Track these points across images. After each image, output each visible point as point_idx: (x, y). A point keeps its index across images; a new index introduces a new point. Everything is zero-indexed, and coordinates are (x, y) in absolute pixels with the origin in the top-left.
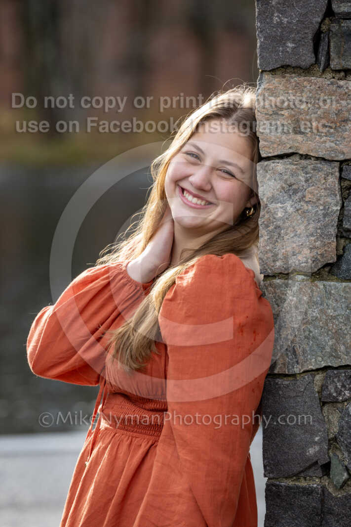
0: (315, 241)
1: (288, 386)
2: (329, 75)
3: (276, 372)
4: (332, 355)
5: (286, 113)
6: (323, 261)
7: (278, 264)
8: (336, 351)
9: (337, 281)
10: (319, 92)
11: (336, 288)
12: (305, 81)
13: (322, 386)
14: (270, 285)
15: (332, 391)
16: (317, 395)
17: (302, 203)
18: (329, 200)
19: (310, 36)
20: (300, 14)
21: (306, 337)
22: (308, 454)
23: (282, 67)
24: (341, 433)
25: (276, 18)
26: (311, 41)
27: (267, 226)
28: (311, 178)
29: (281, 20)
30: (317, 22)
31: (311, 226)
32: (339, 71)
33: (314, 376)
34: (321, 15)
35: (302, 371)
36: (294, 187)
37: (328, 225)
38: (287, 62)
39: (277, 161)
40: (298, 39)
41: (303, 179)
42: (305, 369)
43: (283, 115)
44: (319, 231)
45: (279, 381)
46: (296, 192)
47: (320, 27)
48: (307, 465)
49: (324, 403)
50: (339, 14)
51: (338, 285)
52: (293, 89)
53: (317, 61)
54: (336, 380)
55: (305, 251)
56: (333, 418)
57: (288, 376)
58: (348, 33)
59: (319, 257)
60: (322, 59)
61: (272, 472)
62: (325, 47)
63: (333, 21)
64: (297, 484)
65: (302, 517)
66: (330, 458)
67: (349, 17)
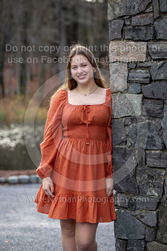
0: (122, 84)
1: (117, 121)
2: (125, 40)
3: (114, 118)
4: (126, 113)
7: (115, 90)
8: (128, 112)
11: (127, 95)
12: (120, 42)
13: (125, 121)
14: (113, 95)
15: (127, 122)
16: (123, 123)
17: (119, 74)
18: (125, 73)
19: (120, 31)
20: (118, 25)
21: (121, 108)
22: (122, 139)
24: (129, 133)
25: (113, 27)
27: (112, 80)
28: (121, 67)
29: (114, 27)
32: (127, 39)
33: (123, 119)
34: (123, 25)
36: (118, 70)
37: (125, 79)
38: (116, 38)
39: (114, 63)
40: (118, 32)
41: (119, 68)
42: (121, 117)
43: (115, 51)
44: (123, 81)
45: (115, 120)
46: (118, 71)
47: (123, 28)
48: (122, 141)
49: (125, 126)
50: (127, 25)
51: (127, 94)
52: (117, 44)
53: (122, 37)
54: (127, 119)
55: (120, 86)
56: (128, 130)
57: (117, 119)
58: (129, 29)
59: (123, 88)
60: (123, 37)
61: (114, 144)
62: (124, 34)
63: (126, 27)
64: (120, 147)
65: (120, 155)
66: (127, 140)
67: (129, 25)
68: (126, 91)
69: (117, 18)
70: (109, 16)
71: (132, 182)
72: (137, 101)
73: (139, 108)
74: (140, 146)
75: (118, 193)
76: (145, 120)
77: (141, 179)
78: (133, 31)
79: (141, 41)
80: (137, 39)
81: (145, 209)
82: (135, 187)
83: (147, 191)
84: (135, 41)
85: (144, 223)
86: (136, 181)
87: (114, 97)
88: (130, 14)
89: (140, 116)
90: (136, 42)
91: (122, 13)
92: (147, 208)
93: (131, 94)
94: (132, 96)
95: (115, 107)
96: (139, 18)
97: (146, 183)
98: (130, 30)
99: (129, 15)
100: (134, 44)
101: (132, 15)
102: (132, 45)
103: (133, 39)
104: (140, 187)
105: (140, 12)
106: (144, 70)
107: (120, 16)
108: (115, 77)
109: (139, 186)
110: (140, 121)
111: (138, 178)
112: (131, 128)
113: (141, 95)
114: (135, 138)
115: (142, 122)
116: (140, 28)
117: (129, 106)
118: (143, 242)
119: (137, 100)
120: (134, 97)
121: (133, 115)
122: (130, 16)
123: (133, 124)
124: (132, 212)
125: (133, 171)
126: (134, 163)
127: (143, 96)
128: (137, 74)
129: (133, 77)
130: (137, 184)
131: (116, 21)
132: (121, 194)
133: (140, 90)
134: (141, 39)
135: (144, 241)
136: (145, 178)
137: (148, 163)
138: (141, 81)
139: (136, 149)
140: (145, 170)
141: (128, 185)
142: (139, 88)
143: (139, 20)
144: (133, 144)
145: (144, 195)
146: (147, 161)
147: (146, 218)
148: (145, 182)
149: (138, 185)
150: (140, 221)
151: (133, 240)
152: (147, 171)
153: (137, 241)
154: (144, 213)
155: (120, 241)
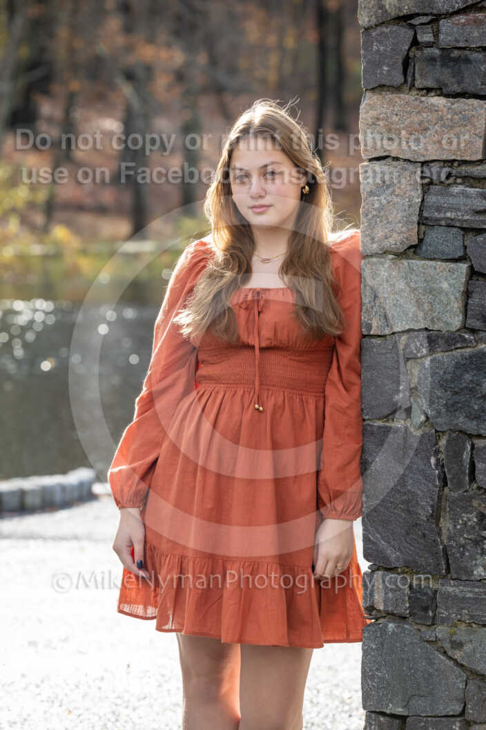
0: (402, 227)
1: (380, 345)
2: (414, 92)
3: (372, 333)
4: (413, 320)
5: (381, 123)
6: (408, 244)
7: (375, 246)
8: (417, 316)
9: (419, 260)
10: (406, 106)
11: (417, 265)
12: (396, 97)
13: (406, 345)
14: (368, 263)
16: (402, 352)
17: (393, 196)
18: (412, 193)
19: (400, 61)
20: (393, 43)
21: (394, 305)
22: (394, 400)
23: (380, 86)
24: (419, 383)
25: (376, 47)
26: (401, 65)
27: (367, 216)
28: (399, 176)
29: (379, 48)
30: (405, 50)
31: (399, 215)
32: (422, 89)
33: (400, 337)
34: (409, 44)
35: (391, 332)
36: (387, 183)
37: (412, 214)
38: (383, 82)
39: (375, 162)
40: (391, 63)
42: (394, 331)
43: (379, 125)
44: (405, 219)
45: (374, 340)
46: (388, 187)
47: (408, 54)
48: (394, 408)
49: (408, 359)
50: (422, 43)
51: (418, 262)
52: (388, 104)
53: (406, 81)
54: (416, 340)
55: (395, 235)
56: (416, 372)
57: (380, 336)
58: (428, 58)
59: (405, 240)
60: (409, 79)
61: (367, 414)
62: (412, 71)
63: (418, 49)
64: (387, 424)
65: (389, 451)
66: (411, 404)
67: (429, 45)
68: (412, 250)
69: (389, 19)
70: (362, 13)
71: (424, 535)
72: (449, 284)
73: (456, 305)
74: (457, 424)
75: (378, 570)
76: (475, 344)
77: (455, 526)
78: (442, 66)
79: (469, 98)
80: (456, 88)
81: (467, 621)
82: (437, 553)
83: (476, 565)
84: (447, 96)
85: (462, 666)
86: (440, 534)
87: (374, 268)
88: (435, 11)
89: (456, 331)
90: (451, 99)
91: (408, 5)
92: (472, 617)
93: (431, 259)
94: (432, 269)
95: (374, 300)
96: (464, 25)
97: (470, 539)
98: (432, 60)
99: (431, 14)
100: (444, 106)
101: (440, 15)
102: (438, 107)
103: (441, 89)
104: (453, 551)
105: (467, 7)
106: (476, 187)
107: (401, 14)
108: (376, 206)
109: (448, 548)
110: (459, 345)
111: (446, 524)
112: (427, 366)
113: (463, 267)
114: (441, 401)
115: (463, 350)
116: (466, 56)
117: (422, 297)
118: (458, 724)
119: (451, 281)
120: (438, 271)
121: (436, 326)
122: (435, 15)
123: (434, 356)
124: (423, 629)
125: (431, 503)
126: (433, 478)
127: (471, 268)
128: (450, 199)
129: (439, 209)
130: (442, 543)
131: (384, 29)
132: (385, 572)
133: (462, 250)
134: (471, 89)
135: (460, 721)
136: (470, 523)
137: (479, 477)
138: (465, 221)
139: (441, 434)
140: (469, 500)
141: (411, 546)
142: (459, 243)
143: (462, 29)
144: (433, 418)
145: (466, 578)
146: (476, 472)
147: (468, 648)
148: (469, 537)
149: (445, 545)
150: (450, 658)
151: (425, 719)
152: (475, 503)
153: (436, 721)
154: (462, 633)
155: (382, 719)
